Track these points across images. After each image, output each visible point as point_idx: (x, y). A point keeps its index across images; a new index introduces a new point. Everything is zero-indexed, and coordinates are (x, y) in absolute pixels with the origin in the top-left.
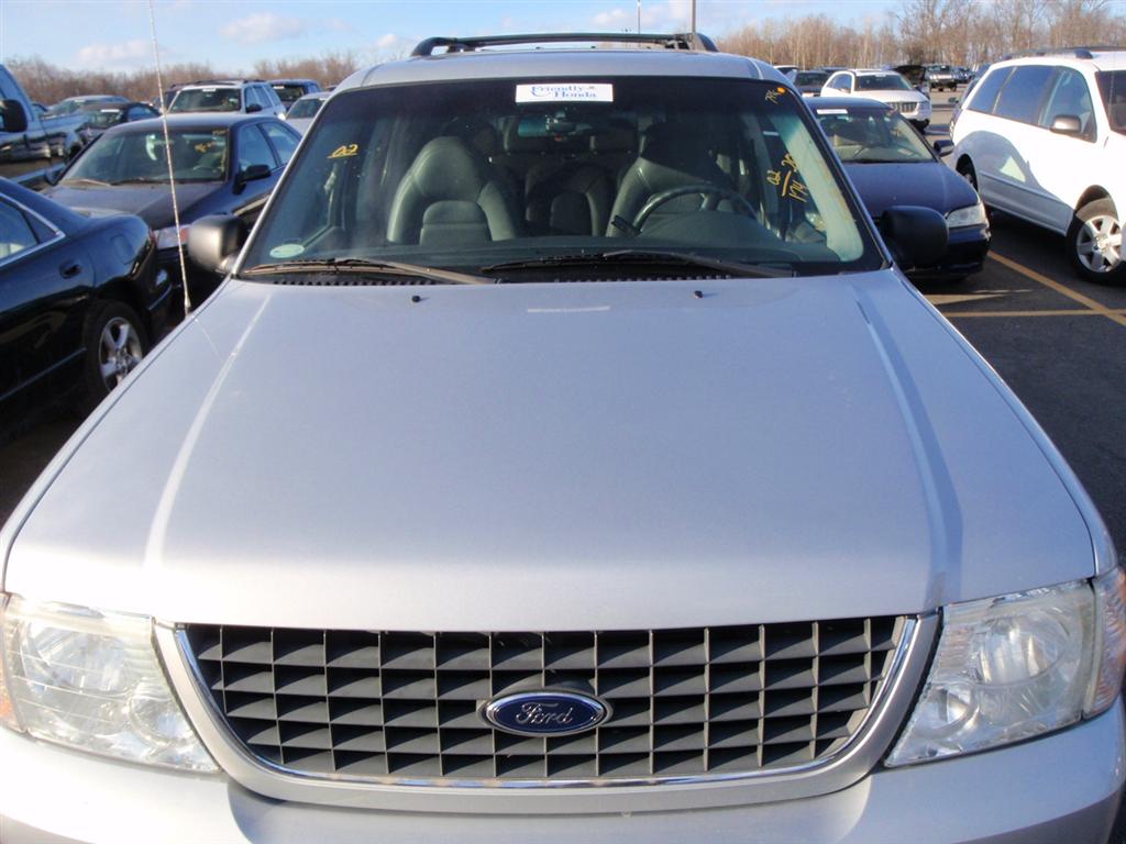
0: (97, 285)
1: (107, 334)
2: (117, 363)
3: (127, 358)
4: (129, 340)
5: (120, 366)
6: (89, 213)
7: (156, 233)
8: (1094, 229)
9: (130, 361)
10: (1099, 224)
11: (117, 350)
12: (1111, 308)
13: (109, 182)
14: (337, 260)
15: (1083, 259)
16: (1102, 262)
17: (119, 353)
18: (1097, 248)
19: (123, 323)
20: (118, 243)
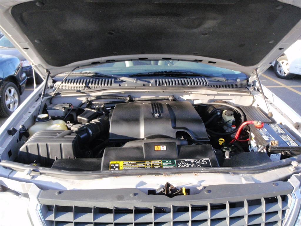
0: (4, 77)
1: (7, 92)
2: (10, 100)
3: (13, 99)
4: (14, 93)
5: (11, 101)
6: (2, 56)
7: (22, 62)
8: (281, 64)
9: (14, 100)
10: (283, 63)
11: (10, 96)
12: (287, 85)
13: (7, 47)
14: (83, 72)
15: (279, 72)
16: (284, 73)
17: (11, 97)
18: (282, 69)
19: (12, 89)
20: (10, 65)
